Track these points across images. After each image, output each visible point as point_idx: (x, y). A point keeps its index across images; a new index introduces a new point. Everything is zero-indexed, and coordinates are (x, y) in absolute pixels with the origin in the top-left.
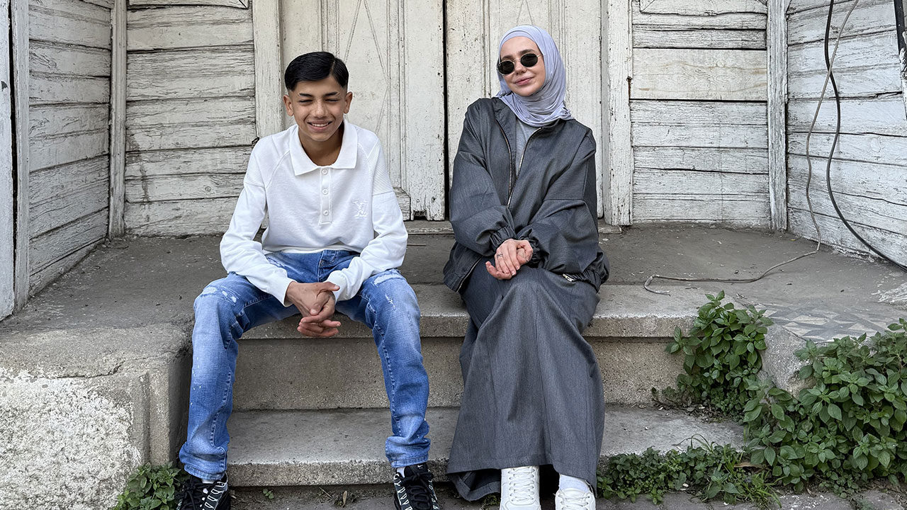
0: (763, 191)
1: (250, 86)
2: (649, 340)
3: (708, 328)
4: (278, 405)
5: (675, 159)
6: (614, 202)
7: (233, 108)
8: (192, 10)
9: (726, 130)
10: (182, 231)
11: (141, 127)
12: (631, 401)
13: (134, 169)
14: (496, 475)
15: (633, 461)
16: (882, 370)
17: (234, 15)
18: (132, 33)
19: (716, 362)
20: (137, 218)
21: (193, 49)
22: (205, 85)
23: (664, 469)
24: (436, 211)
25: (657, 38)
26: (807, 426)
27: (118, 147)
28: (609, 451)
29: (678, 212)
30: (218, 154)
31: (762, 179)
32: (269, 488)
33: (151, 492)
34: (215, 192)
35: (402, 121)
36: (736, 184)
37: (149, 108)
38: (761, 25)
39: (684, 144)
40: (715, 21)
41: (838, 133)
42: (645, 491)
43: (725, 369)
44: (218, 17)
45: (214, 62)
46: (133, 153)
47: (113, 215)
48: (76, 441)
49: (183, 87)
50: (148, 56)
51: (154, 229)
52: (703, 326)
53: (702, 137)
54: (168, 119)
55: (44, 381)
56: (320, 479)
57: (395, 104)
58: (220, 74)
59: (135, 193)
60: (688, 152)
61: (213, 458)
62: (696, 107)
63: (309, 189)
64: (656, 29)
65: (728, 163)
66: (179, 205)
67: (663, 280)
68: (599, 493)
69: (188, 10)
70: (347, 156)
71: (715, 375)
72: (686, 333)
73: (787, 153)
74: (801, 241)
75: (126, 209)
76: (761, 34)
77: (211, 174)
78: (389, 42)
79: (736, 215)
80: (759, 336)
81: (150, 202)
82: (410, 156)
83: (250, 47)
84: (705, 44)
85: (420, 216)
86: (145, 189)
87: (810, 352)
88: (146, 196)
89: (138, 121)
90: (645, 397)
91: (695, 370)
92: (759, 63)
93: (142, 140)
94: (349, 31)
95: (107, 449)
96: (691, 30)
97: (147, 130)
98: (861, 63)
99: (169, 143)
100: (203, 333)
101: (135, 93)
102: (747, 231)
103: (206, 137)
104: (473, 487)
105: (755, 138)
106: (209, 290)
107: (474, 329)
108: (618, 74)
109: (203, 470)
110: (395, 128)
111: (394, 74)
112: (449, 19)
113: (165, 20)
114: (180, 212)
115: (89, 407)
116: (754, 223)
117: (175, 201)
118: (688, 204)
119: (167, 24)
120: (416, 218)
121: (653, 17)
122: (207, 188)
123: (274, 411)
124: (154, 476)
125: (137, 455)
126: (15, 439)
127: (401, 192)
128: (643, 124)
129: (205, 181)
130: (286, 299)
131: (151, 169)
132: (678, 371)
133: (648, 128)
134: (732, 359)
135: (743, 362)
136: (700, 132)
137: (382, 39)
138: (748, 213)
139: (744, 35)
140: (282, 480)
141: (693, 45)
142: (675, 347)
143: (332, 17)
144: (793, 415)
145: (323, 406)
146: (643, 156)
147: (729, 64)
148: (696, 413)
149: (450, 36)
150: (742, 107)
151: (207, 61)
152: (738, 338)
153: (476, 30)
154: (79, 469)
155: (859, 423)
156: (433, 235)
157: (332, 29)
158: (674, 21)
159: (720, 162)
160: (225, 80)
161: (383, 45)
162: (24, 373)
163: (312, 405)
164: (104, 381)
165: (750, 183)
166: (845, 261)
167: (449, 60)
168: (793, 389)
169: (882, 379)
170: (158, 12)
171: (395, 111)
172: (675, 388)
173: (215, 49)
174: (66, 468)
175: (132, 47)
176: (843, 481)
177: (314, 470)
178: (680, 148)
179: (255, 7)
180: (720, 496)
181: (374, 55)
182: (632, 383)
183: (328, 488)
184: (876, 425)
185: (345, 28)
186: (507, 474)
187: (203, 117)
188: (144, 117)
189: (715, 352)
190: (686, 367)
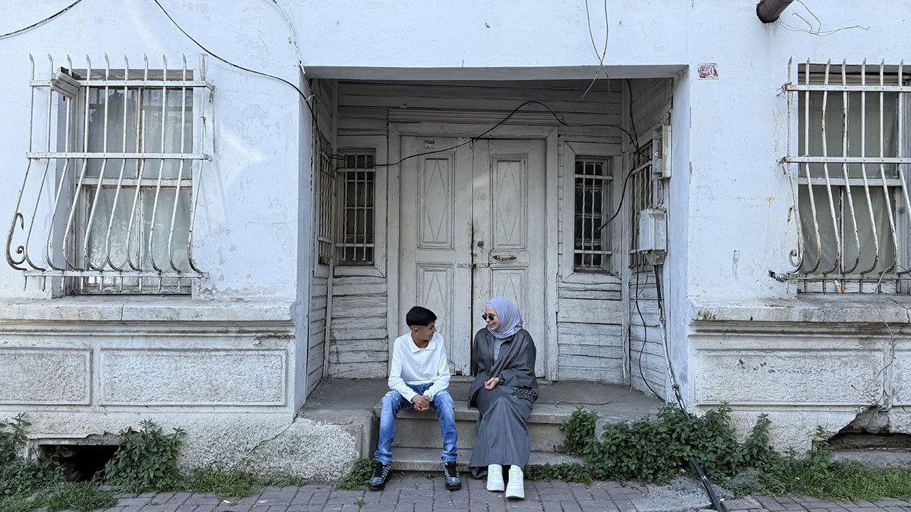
0: (620, 367)
1: (385, 311)
2: (553, 425)
3: (575, 420)
4: (403, 445)
5: (578, 350)
6: (549, 370)
7: (378, 322)
8: (362, 278)
9: (602, 337)
10: (353, 377)
11: (337, 329)
12: (545, 450)
13: (333, 348)
14: (486, 468)
15: (541, 468)
16: (633, 434)
17: (379, 280)
18: (335, 288)
19: (578, 434)
20: (334, 370)
21: (361, 295)
22: (365, 311)
23: (551, 470)
24: (467, 371)
25: (570, 294)
26: (607, 455)
27: (328, 338)
28: (531, 463)
29: (580, 375)
30: (370, 342)
31: (620, 361)
32: (403, 471)
33: (363, 468)
34: (368, 359)
35: (451, 329)
36: (607, 363)
37: (341, 321)
38: (619, 289)
39: (582, 343)
40: (597, 287)
41: (645, 341)
42: (543, 478)
43: (581, 437)
44: (372, 281)
45: (370, 301)
46: (333, 341)
47: (325, 368)
48: (337, 448)
49: (355, 312)
50: (341, 298)
51: (340, 375)
52: (573, 419)
53: (591, 340)
54: (349, 326)
55: (327, 426)
56: (422, 468)
57: (449, 321)
58: (371, 307)
59: (334, 359)
60: (584, 347)
61: (387, 456)
62: (589, 326)
63: (416, 357)
64: (570, 289)
65: (603, 353)
66: (352, 365)
67: (564, 403)
68: (526, 478)
69: (360, 278)
70: (431, 345)
71: (577, 438)
72: (567, 422)
73: (630, 349)
74: (634, 390)
75: (329, 366)
76: (619, 293)
77: (366, 351)
78: (447, 292)
79: (607, 377)
80: (593, 422)
81: (339, 363)
82: (455, 345)
83: (385, 295)
84: (592, 297)
85: (459, 374)
86: (338, 357)
87: (608, 427)
88: (338, 361)
89: (336, 327)
90: (550, 448)
91: (570, 437)
92: (618, 307)
93: (337, 335)
94: (429, 288)
95: (347, 452)
96: (586, 290)
97: (339, 330)
98: (651, 312)
99: (349, 337)
100: (386, 410)
101: (335, 314)
102: (612, 385)
103: (365, 334)
104: (478, 474)
105: (616, 341)
106: (387, 395)
107: (481, 417)
108: (552, 310)
109: (384, 460)
110: (448, 332)
111: (449, 307)
112: (474, 283)
113: (349, 282)
114: (352, 368)
115: (342, 436)
116: (616, 382)
117: (351, 363)
118: (584, 372)
119: (350, 284)
120: (457, 375)
121: (568, 284)
122: (365, 358)
123: (401, 447)
124: (364, 462)
125: (358, 454)
126: (315, 447)
127: (450, 362)
128: (563, 333)
129: (364, 354)
130: (412, 400)
131: (341, 348)
132: (564, 438)
133: (565, 335)
134: (584, 432)
135: (588, 434)
136: (590, 338)
137: (443, 291)
138: (613, 377)
139: (611, 294)
140: (408, 468)
141: (587, 297)
142: (562, 427)
143: (421, 281)
144: (602, 451)
145: (421, 446)
146: (562, 348)
147: (604, 306)
148: (570, 455)
149: (475, 290)
150: (610, 327)
151: (367, 300)
152: (585, 423)
153: (487, 288)
154: (337, 458)
155: (624, 453)
156: (465, 382)
157: (421, 286)
158: (578, 286)
159: (600, 353)
160: (374, 309)
161: (444, 294)
162: (319, 422)
163: (417, 446)
164: (348, 426)
165: (614, 363)
166: (648, 398)
167: (474, 302)
168: (602, 441)
169: (633, 437)
170: (347, 279)
171: (449, 324)
172: (563, 445)
173: (370, 295)
174: (332, 458)
175: (335, 294)
176: (619, 477)
177: (420, 465)
178: (581, 345)
179: (388, 277)
180: (572, 480)
181: (440, 298)
182: (545, 443)
183: (425, 472)
184: (631, 455)
185: (427, 286)
186: (490, 467)
187: (364, 325)
188: (338, 324)
189: (578, 430)
190: (567, 437)
